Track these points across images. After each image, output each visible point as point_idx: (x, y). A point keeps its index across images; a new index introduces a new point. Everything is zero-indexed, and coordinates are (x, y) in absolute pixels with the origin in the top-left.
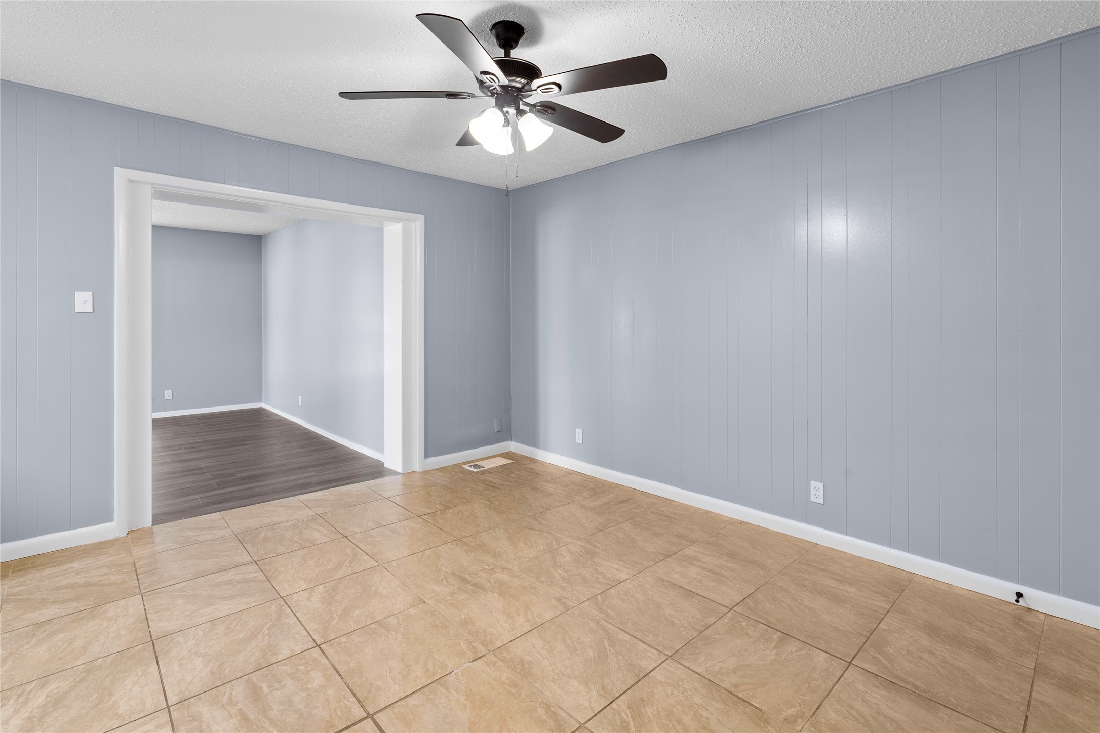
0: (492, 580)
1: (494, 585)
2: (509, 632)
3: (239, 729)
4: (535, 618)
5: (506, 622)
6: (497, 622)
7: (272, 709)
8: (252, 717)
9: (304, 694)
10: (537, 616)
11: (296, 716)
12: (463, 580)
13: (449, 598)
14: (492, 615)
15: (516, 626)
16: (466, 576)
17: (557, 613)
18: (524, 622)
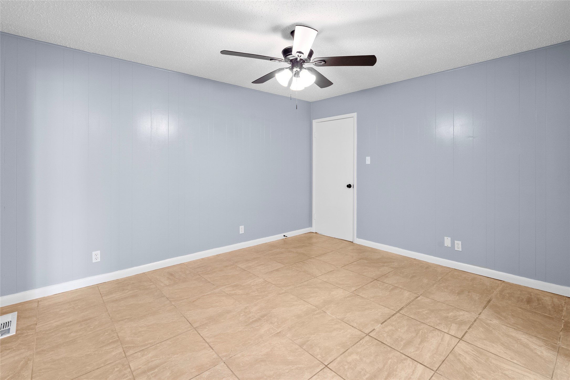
3: (395, 375)
7: (378, 367)
8: (386, 373)
9: (364, 359)
11: (378, 357)
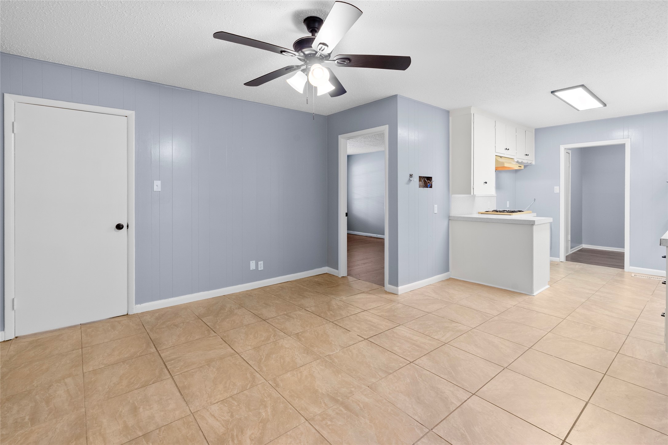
0: (323, 405)
1: (321, 400)
2: (313, 366)
4: (297, 374)
5: (314, 372)
6: (320, 372)
10: (295, 375)
12: (347, 408)
13: (353, 389)
14: (322, 376)
15: (309, 370)
16: (346, 412)
17: (282, 376)
18: (303, 371)
